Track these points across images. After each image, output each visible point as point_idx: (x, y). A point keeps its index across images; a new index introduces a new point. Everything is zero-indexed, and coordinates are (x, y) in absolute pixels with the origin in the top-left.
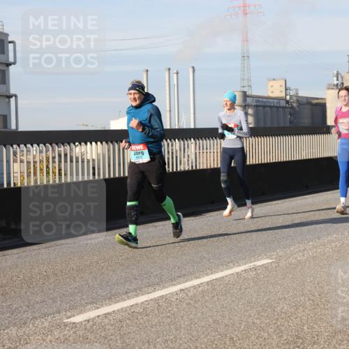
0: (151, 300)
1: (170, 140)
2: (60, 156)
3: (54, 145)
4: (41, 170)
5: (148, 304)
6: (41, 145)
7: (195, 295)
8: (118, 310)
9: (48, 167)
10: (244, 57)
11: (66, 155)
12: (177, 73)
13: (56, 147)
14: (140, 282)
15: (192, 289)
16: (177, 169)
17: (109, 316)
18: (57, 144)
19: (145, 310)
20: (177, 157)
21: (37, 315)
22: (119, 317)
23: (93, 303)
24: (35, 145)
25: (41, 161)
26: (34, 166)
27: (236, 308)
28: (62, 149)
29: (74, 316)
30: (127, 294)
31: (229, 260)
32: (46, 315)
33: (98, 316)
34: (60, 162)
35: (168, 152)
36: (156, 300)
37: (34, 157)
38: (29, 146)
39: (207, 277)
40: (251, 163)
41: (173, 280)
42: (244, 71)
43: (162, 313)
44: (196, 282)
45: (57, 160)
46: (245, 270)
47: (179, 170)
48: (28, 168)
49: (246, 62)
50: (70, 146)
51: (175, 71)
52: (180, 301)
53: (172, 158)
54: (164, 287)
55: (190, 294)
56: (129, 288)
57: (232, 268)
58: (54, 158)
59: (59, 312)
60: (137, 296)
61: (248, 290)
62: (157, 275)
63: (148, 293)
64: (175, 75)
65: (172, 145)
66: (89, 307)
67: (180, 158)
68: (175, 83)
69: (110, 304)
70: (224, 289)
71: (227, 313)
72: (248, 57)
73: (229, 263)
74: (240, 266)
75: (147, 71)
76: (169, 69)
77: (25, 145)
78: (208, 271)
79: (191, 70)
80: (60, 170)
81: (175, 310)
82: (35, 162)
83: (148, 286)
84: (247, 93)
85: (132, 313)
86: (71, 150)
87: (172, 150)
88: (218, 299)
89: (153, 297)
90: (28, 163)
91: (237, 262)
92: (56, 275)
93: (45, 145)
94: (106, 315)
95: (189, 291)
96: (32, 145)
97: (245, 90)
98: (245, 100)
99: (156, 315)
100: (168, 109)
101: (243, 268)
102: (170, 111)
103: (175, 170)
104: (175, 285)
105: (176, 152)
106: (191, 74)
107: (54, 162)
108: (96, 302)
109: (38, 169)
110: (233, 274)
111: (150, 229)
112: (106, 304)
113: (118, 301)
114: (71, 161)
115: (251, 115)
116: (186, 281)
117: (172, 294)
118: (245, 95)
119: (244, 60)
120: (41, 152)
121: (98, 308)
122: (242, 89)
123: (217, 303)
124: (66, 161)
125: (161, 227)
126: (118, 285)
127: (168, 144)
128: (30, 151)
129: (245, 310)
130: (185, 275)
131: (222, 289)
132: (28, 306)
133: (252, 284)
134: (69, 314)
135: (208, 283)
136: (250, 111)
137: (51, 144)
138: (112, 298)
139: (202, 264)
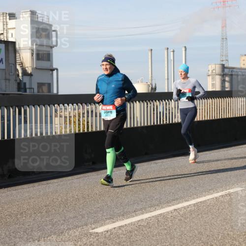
0: (153, 217)
1: (168, 100)
2: (88, 112)
3: (84, 104)
4: (74, 122)
5: (151, 220)
6: (75, 105)
7: (185, 213)
8: (129, 224)
9: (79, 120)
10: (223, 39)
11: (92, 112)
12: (173, 51)
13: (85, 106)
14: (144, 204)
15: (183, 209)
16: (172, 122)
17: (122, 228)
18: (86, 104)
19: (148, 224)
20: (172, 113)
21: (71, 227)
22: (129, 229)
23: (111, 218)
24: (70, 105)
25: (75, 116)
26: (69, 120)
27: (215, 223)
28: (89, 107)
29: (97, 228)
30: (135, 212)
31: (210, 188)
32: (77, 227)
33: (115, 228)
34: (88, 116)
35: (166, 109)
36: (156, 217)
37: (69, 114)
38: (66, 105)
39: (193, 201)
40: (227, 117)
41: (168, 203)
42: (223, 49)
43: (161, 227)
44: (186, 204)
45: (86, 115)
46: (222, 196)
47: (174, 122)
48: (65, 121)
49: (224, 42)
50: (95, 105)
51: (172, 50)
52: (174, 218)
53: (169, 113)
54: (162, 208)
55: (181, 213)
56: (137, 208)
57: (212, 194)
58: (83, 114)
59: (86, 225)
60: (142, 214)
61: (224, 210)
62: (157, 198)
63: (151, 212)
64: (172, 53)
65: (169, 104)
66: (108, 221)
67: (175, 113)
68: (172, 58)
69: (123, 220)
70: (207, 209)
71: (208, 226)
72: (226, 39)
73: (210, 190)
74: (218, 192)
75: (152, 50)
76: (168, 48)
77: (63, 105)
78: (195, 196)
79: (184, 49)
80: (88, 122)
81: (171, 224)
82: (70, 117)
83: (151, 207)
84: (225, 66)
85: (138, 226)
86: (96, 108)
87: (169, 107)
88: (202, 217)
89: (154, 215)
90: (66, 117)
91: (216, 190)
92: (85, 198)
93: (77, 104)
94: (120, 227)
95: (181, 211)
96: (68, 105)
97: (224, 63)
98: (223, 71)
99: (156, 227)
100: (166, 78)
101: (220, 194)
102: (168, 79)
103: (171, 122)
104: (170, 206)
105: (172, 109)
106: (184, 52)
107: (83, 117)
108: (112, 218)
109: (72, 122)
110: (213, 198)
111: (152, 165)
112: (120, 220)
113: (129, 218)
114: (96, 116)
115: (228, 82)
116: (178, 203)
117: (168, 212)
118: (223, 67)
119: (223, 41)
120: (74, 109)
121: (114, 222)
122: (221, 63)
123: (201, 219)
124: (92, 116)
125: (160, 164)
126: (129, 206)
127: (166, 103)
128: (66, 109)
129: (222, 225)
130: (177, 199)
131: (205, 209)
132: (64, 220)
133: (227, 206)
134: (93, 226)
135: (194, 205)
136: (227, 79)
137: (82, 104)
138: (124, 215)
139: (190, 190)
